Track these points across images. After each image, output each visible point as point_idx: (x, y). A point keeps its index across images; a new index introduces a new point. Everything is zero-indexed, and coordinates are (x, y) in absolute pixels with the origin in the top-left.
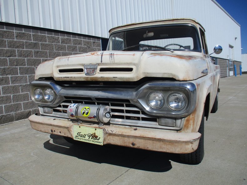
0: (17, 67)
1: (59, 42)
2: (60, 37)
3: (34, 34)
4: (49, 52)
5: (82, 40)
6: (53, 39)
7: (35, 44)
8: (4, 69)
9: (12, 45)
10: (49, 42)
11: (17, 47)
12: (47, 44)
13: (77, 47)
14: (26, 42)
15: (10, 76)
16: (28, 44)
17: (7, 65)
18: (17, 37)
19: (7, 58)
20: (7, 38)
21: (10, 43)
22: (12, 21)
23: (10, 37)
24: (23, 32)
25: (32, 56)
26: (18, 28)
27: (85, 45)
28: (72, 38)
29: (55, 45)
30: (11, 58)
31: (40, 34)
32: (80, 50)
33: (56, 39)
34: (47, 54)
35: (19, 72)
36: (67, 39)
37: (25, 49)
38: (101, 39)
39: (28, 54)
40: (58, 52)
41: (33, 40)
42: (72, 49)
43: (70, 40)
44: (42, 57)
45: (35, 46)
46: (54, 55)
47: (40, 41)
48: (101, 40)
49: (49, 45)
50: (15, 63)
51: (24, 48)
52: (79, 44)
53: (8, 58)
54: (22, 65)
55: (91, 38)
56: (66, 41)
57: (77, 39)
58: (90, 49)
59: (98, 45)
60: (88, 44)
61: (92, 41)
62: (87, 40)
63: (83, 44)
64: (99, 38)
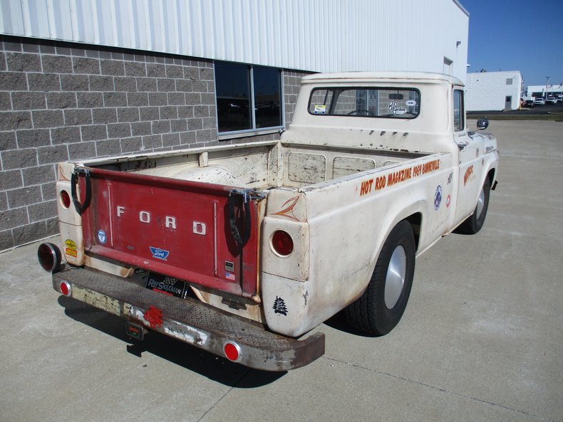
0: (78, 126)
1: (145, 73)
2: (146, 63)
3: (103, 59)
4: (128, 95)
5: (182, 66)
6: (135, 67)
7: (106, 79)
8: (58, 130)
9: (69, 84)
10: (127, 74)
11: (78, 88)
12: (125, 79)
13: (173, 81)
14: (91, 77)
15: (67, 144)
16: (94, 81)
17: (63, 124)
18: (75, 67)
19: (61, 109)
20: (60, 71)
21: (65, 80)
22: (67, 38)
23: (65, 68)
24: (86, 57)
25: (101, 105)
26: (78, 50)
27: (187, 76)
28: (165, 64)
29: (137, 79)
30: (68, 109)
31: (113, 60)
32: (179, 86)
33: (139, 69)
34: (125, 99)
35: (81, 135)
36: (158, 66)
37: (89, 92)
38: (214, 62)
39: (95, 101)
40: (143, 94)
41: (102, 72)
42: (166, 86)
43: (162, 68)
44: (117, 105)
45: (106, 83)
46: (136, 100)
47: (114, 74)
48: (214, 65)
49: (129, 80)
50: (76, 119)
51: (87, 89)
52: (179, 74)
53: (63, 110)
54: (85, 121)
55: (198, 62)
56: (157, 71)
57: (174, 65)
58: (196, 84)
59: (209, 76)
60: (193, 75)
61: (199, 67)
62: (191, 66)
63: (184, 76)
64: (211, 61)
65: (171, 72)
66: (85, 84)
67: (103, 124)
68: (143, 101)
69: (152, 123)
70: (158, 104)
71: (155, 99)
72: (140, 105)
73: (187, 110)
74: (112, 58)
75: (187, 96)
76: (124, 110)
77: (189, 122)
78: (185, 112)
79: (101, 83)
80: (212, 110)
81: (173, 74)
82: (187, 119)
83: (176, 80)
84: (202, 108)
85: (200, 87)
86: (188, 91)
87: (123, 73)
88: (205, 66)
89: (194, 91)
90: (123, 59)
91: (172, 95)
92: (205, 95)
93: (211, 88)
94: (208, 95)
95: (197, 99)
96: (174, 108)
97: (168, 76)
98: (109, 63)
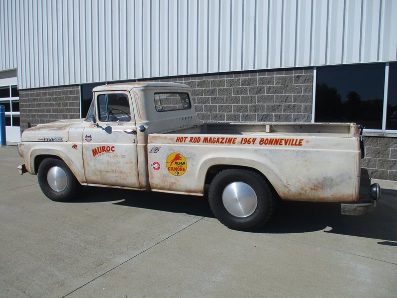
3: (213, 80)
4: (226, 98)
7: (214, 90)
10: (227, 86)
11: (197, 95)
12: (224, 89)
13: (264, 87)
14: (205, 89)
16: (206, 91)
18: (198, 85)
21: (192, 92)
23: (193, 86)
24: (204, 80)
26: (200, 77)
27: (278, 83)
28: (258, 77)
29: (233, 88)
32: (269, 90)
33: (235, 82)
34: (224, 100)
36: (251, 79)
38: (315, 68)
39: (206, 101)
40: (236, 97)
41: (212, 86)
42: (255, 91)
43: (255, 80)
44: (218, 103)
45: (213, 92)
46: (231, 100)
47: (218, 87)
48: (315, 71)
49: (227, 89)
51: (202, 96)
55: (293, 71)
56: (249, 82)
57: (266, 76)
58: (288, 88)
59: (305, 81)
60: (285, 81)
61: (293, 75)
62: (284, 75)
63: (275, 83)
64: (311, 68)
65: (263, 81)
66: (201, 93)
67: (209, 113)
68: (236, 100)
69: (241, 114)
70: (248, 103)
71: (245, 100)
72: (233, 103)
73: (275, 107)
74: (218, 79)
75: (277, 97)
76: (222, 106)
77: (276, 116)
78: (274, 109)
79: (211, 93)
80: (306, 108)
81: (264, 83)
82: (274, 114)
83: (266, 86)
84: (294, 106)
85: (293, 90)
86: (278, 93)
87: (224, 86)
88: (302, 73)
89: (285, 93)
90: (226, 78)
91: (261, 97)
92: (299, 96)
93: (308, 90)
94: (303, 96)
95: (289, 100)
96: (262, 105)
97: (260, 84)
98: (216, 81)
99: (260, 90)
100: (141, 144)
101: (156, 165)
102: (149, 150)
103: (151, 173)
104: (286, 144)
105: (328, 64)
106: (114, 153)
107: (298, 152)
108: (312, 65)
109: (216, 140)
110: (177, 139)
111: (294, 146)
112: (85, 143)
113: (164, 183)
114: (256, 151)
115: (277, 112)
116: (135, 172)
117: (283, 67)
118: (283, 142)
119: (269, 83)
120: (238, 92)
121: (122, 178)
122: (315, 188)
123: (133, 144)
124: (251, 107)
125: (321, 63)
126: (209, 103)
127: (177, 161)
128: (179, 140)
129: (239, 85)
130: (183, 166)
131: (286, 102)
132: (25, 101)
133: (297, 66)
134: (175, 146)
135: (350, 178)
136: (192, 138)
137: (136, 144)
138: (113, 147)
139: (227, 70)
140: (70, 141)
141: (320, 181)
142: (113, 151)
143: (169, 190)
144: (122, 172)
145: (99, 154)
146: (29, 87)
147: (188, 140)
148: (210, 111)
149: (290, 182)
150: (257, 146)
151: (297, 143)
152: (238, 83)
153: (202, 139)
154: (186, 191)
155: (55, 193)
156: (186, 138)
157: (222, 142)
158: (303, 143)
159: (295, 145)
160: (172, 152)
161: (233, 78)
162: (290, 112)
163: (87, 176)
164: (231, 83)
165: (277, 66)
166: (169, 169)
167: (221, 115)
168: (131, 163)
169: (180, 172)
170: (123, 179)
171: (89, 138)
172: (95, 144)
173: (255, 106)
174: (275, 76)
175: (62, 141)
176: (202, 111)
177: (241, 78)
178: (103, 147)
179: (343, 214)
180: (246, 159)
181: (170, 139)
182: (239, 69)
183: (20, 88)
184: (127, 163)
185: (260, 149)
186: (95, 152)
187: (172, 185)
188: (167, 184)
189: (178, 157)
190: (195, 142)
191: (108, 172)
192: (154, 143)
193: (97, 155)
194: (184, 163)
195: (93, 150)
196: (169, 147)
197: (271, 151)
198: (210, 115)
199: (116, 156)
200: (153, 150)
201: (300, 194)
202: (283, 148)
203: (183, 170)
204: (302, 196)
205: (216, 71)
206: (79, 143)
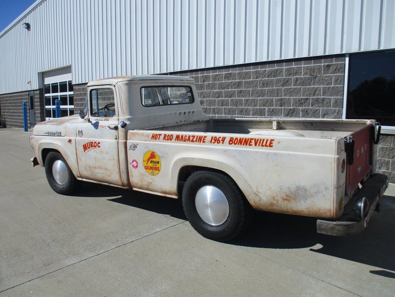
4: (252, 91)
6: (259, 73)
7: (240, 82)
10: (253, 78)
11: (224, 88)
13: (291, 79)
14: (231, 82)
16: (233, 84)
18: (225, 78)
24: (230, 72)
27: (305, 74)
28: (284, 67)
30: (219, 99)
32: (296, 82)
36: (277, 70)
38: (348, 55)
40: (262, 90)
41: (238, 79)
42: (282, 83)
43: (281, 71)
44: (244, 97)
45: (239, 85)
46: (257, 94)
47: (244, 79)
48: (347, 59)
49: (253, 82)
51: (229, 89)
54: (226, 105)
55: (323, 60)
56: (275, 73)
57: (293, 67)
58: (317, 79)
59: (336, 70)
60: (314, 72)
61: (323, 64)
62: (312, 64)
63: (302, 73)
64: (343, 56)
65: (289, 72)
66: (228, 86)
67: (235, 107)
68: (262, 94)
69: (267, 108)
70: (273, 96)
71: (271, 93)
72: (259, 96)
73: (303, 101)
74: (245, 70)
75: (305, 90)
76: (248, 100)
77: (303, 110)
78: (301, 103)
79: (237, 85)
80: (336, 102)
81: (291, 74)
82: (301, 108)
83: (293, 78)
84: (323, 100)
85: (321, 81)
86: (306, 85)
87: (250, 78)
88: (333, 62)
89: (313, 85)
90: (252, 70)
91: (288, 90)
92: (329, 88)
93: (339, 81)
94: (333, 88)
95: (317, 92)
96: (289, 99)
97: (286, 76)
98: (242, 73)
99: (286, 82)
100: (121, 141)
101: (135, 163)
102: (128, 147)
103: (131, 171)
104: (256, 145)
105: (362, 50)
106: (100, 148)
107: (268, 154)
108: (344, 52)
109: (187, 138)
110: (152, 136)
111: (264, 147)
112: (78, 138)
113: (142, 182)
114: (225, 151)
115: (305, 106)
116: (117, 170)
117: (311, 56)
118: (253, 142)
119: (296, 73)
120: (265, 84)
121: (107, 174)
122: (287, 198)
123: (115, 141)
124: (277, 101)
125: (354, 49)
126: (235, 96)
127: (153, 160)
128: (154, 137)
129: (265, 77)
130: (158, 165)
131: (314, 95)
132: (78, 95)
133: (327, 54)
134: (150, 144)
135: (326, 189)
136: (165, 135)
137: (117, 140)
138: (99, 143)
139: (253, 61)
140: (67, 136)
141: (293, 190)
142: (99, 147)
143: (147, 190)
144: (106, 169)
145: (88, 149)
146: (80, 82)
147: (162, 137)
148: (236, 105)
149: (260, 190)
150: (226, 146)
151: (268, 144)
152: (264, 74)
153: (174, 137)
154: (162, 192)
155: (58, 186)
156: (160, 135)
157: (192, 141)
158: (274, 143)
159: (266, 146)
160: (148, 150)
161: (260, 69)
162: (319, 106)
163: (80, 171)
164: (257, 75)
165: (305, 55)
166: (146, 168)
167: (247, 110)
168: (114, 159)
169: (155, 172)
170: (108, 176)
171: (80, 133)
172: (85, 139)
173: (281, 99)
174: (303, 66)
175: (61, 136)
176: (228, 106)
177: (267, 69)
178: (91, 142)
179: (318, 232)
180: (215, 161)
181: (146, 136)
182: (265, 60)
183: (74, 83)
184: (110, 160)
185: (229, 150)
186: (85, 147)
187: (149, 185)
188: (145, 184)
189: (153, 155)
190: (168, 140)
191: (95, 168)
192: (133, 139)
193: (87, 151)
194: (158, 162)
195: (83, 145)
196: (145, 144)
197: (240, 152)
198: (236, 109)
199: (102, 152)
200: (132, 147)
201: (272, 204)
202: (252, 149)
203: (157, 169)
204: (275, 207)
205: (242, 62)
206: (73, 138)
